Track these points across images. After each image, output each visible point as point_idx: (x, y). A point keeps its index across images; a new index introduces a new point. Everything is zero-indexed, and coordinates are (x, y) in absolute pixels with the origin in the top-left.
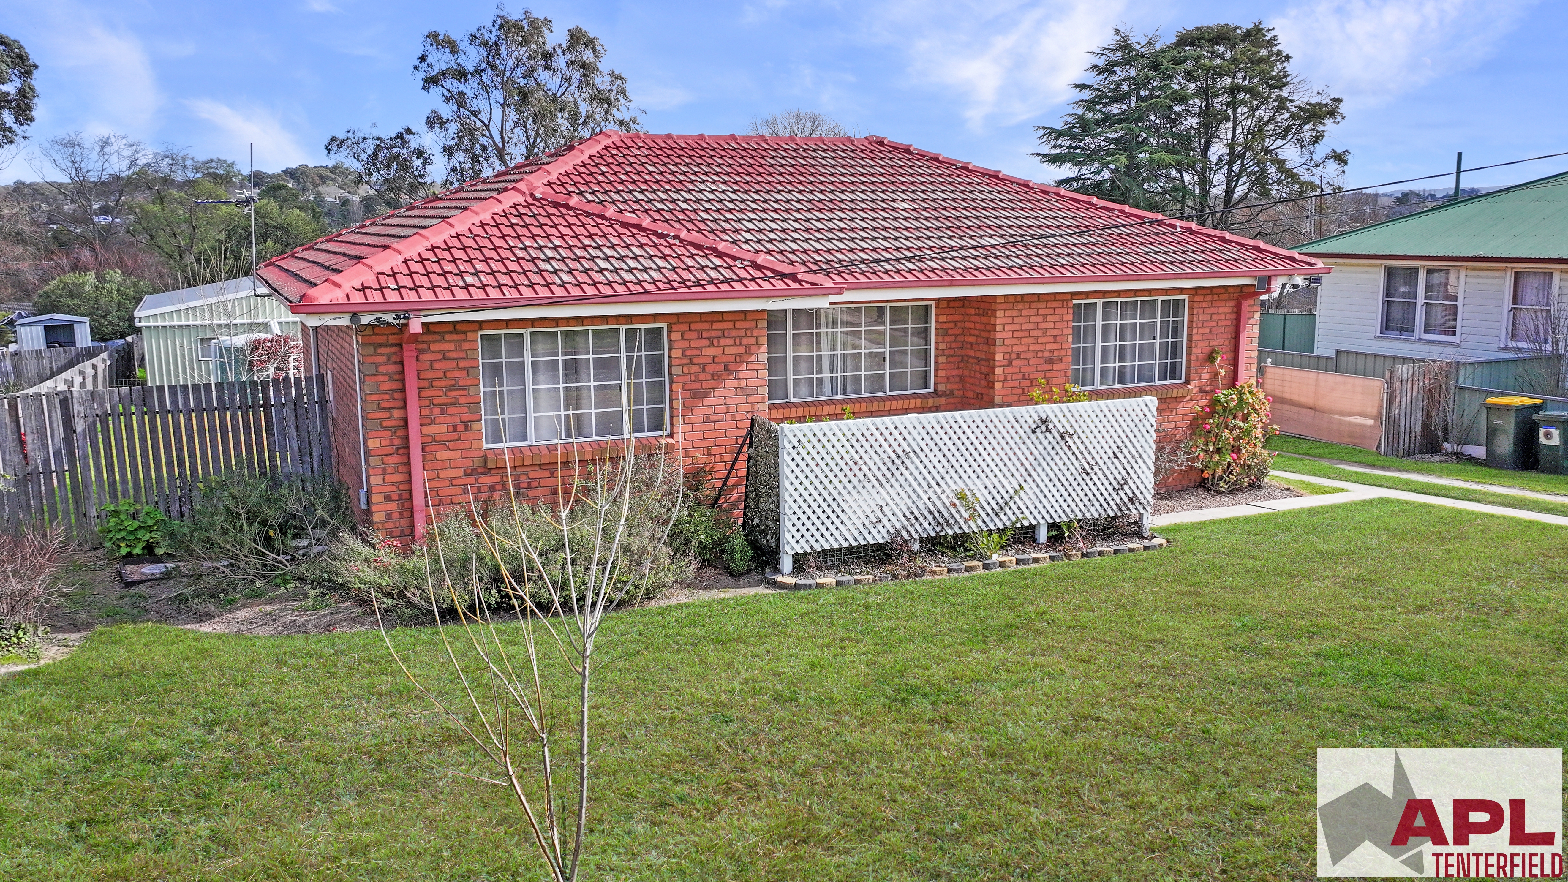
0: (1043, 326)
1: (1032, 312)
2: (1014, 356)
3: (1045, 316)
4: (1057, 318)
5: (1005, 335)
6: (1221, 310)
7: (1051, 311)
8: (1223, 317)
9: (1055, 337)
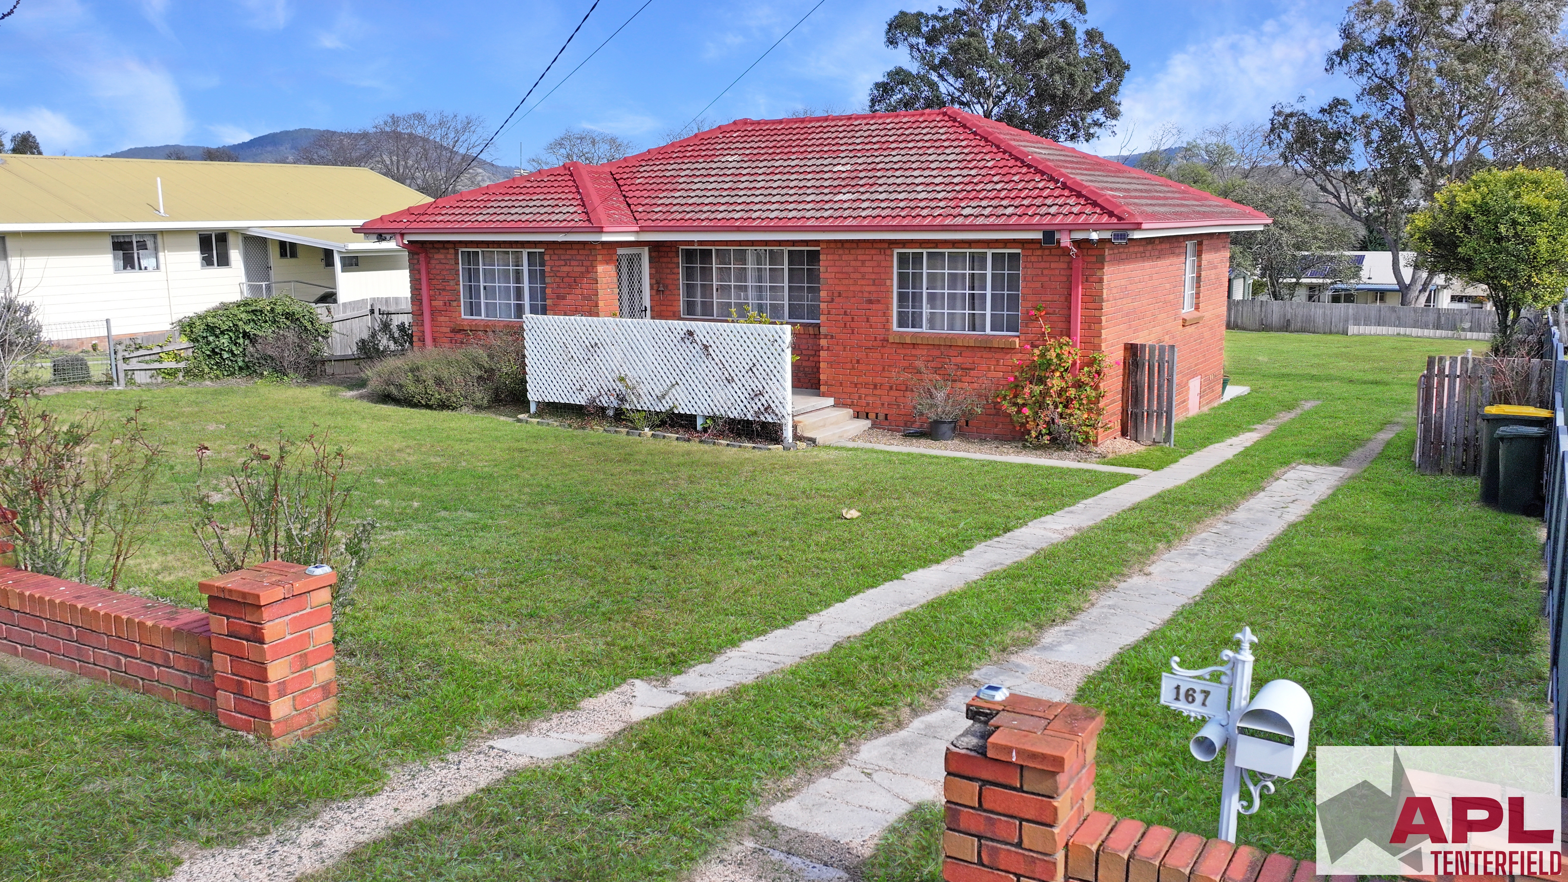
0: (863, 270)
1: (851, 257)
2: (836, 294)
3: (863, 262)
4: (874, 264)
5: (827, 275)
6: (1053, 265)
7: (869, 257)
8: (1057, 272)
9: (874, 280)
